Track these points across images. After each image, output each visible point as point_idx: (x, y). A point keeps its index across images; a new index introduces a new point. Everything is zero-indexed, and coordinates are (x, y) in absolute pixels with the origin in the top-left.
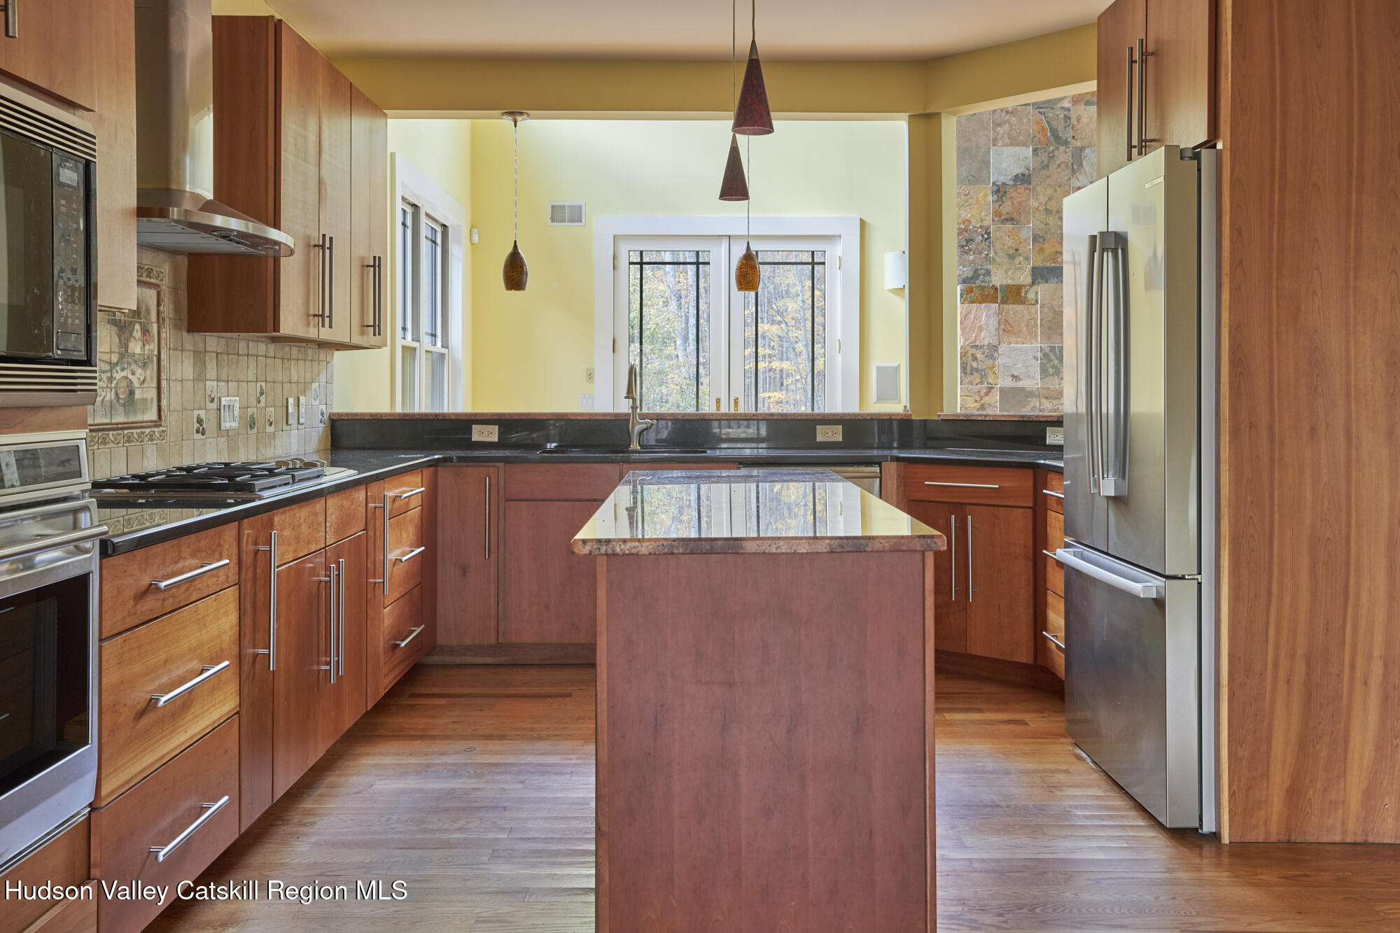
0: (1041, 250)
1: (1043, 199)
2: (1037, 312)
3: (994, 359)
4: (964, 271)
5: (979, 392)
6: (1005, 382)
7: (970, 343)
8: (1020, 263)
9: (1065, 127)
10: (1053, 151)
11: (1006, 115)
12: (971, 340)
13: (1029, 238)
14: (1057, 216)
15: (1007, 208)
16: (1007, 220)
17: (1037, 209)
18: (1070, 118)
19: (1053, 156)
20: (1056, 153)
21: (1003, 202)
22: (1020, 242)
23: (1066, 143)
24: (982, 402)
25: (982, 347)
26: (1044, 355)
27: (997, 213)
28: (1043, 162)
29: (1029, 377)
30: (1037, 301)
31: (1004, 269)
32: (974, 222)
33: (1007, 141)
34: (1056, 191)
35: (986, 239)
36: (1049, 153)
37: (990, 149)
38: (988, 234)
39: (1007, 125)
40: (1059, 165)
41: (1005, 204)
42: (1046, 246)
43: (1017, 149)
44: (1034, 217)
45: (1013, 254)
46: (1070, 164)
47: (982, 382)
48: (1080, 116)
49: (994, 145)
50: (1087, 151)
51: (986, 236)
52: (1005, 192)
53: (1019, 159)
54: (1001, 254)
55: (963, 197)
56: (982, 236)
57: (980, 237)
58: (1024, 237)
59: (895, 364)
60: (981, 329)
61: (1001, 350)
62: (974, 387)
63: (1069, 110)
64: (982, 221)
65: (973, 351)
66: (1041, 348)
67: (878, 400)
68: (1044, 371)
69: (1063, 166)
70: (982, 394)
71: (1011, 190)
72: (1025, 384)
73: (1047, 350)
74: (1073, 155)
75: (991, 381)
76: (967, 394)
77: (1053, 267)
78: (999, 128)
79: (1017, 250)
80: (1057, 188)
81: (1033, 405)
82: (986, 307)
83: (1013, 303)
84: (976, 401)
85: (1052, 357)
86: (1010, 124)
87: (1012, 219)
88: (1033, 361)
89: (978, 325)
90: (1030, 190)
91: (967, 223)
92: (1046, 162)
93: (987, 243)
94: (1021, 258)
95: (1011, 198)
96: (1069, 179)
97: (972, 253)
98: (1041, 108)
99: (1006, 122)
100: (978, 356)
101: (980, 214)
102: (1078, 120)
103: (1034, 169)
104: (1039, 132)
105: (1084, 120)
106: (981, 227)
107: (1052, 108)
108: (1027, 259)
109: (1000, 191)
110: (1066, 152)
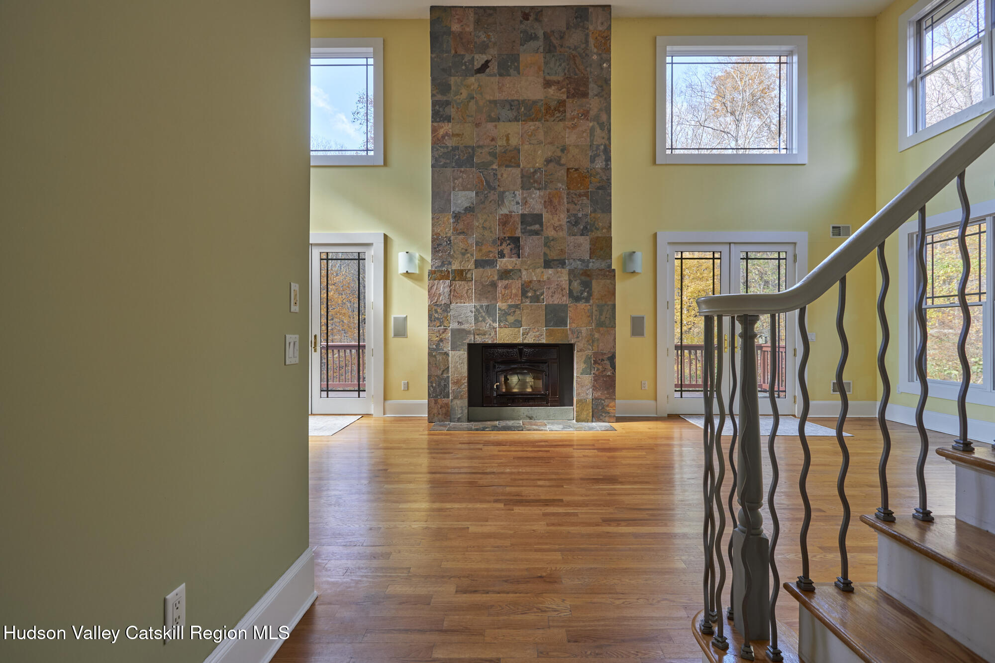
0: (480, 250)
1: (481, 221)
2: (472, 285)
3: (448, 312)
4: (436, 262)
5: (439, 331)
6: (454, 325)
7: (434, 303)
8: (468, 258)
9: (494, 180)
10: (487, 194)
11: (460, 174)
12: (434, 301)
13: (473, 243)
14: (490, 230)
15: (460, 226)
16: (461, 233)
17: (478, 227)
18: (497, 175)
19: (488, 196)
20: (489, 195)
21: (458, 223)
22: (468, 246)
23: (495, 189)
24: (441, 337)
25: (441, 305)
26: (476, 310)
27: (455, 229)
28: (481, 200)
29: (467, 322)
30: (472, 278)
31: (459, 261)
32: (442, 234)
33: (461, 188)
34: (488, 216)
35: (449, 244)
36: (485, 195)
37: (451, 193)
38: (450, 241)
39: (461, 179)
40: (491, 202)
41: (459, 224)
42: (483, 247)
43: (467, 192)
44: (476, 231)
45: (465, 252)
46: (497, 201)
47: (440, 326)
48: (502, 173)
49: (453, 190)
50: (507, 193)
51: (449, 242)
52: (460, 217)
53: (468, 198)
54: (457, 252)
55: (435, 220)
56: (447, 242)
57: (445, 243)
58: (470, 243)
59: (405, 316)
60: (440, 295)
61: (451, 307)
62: (436, 328)
63: (496, 170)
64: (446, 233)
65: (436, 307)
66: (475, 306)
67: (394, 336)
68: (476, 319)
69: (493, 202)
70: (441, 332)
71: (463, 216)
72: (465, 326)
73: (478, 307)
74: (498, 196)
75: (446, 325)
76: (432, 332)
77: (487, 260)
78: (456, 181)
79: (466, 250)
80: (490, 215)
81: (470, 339)
82: (443, 282)
83: (459, 280)
84: (437, 337)
85: (481, 311)
86: (462, 178)
87: (464, 232)
88: (470, 314)
89: (438, 292)
90: (474, 216)
91: (438, 235)
92: (483, 200)
93: (449, 246)
94: (469, 255)
95: (463, 220)
96: (496, 209)
97: (440, 252)
98: (480, 169)
99: (460, 177)
100: (438, 310)
101: (445, 230)
102: (502, 176)
103: (476, 204)
104: (479, 183)
105: (505, 176)
106: (446, 237)
107: (486, 169)
108: (472, 255)
109: (457, 217)
110: (495, 194)
